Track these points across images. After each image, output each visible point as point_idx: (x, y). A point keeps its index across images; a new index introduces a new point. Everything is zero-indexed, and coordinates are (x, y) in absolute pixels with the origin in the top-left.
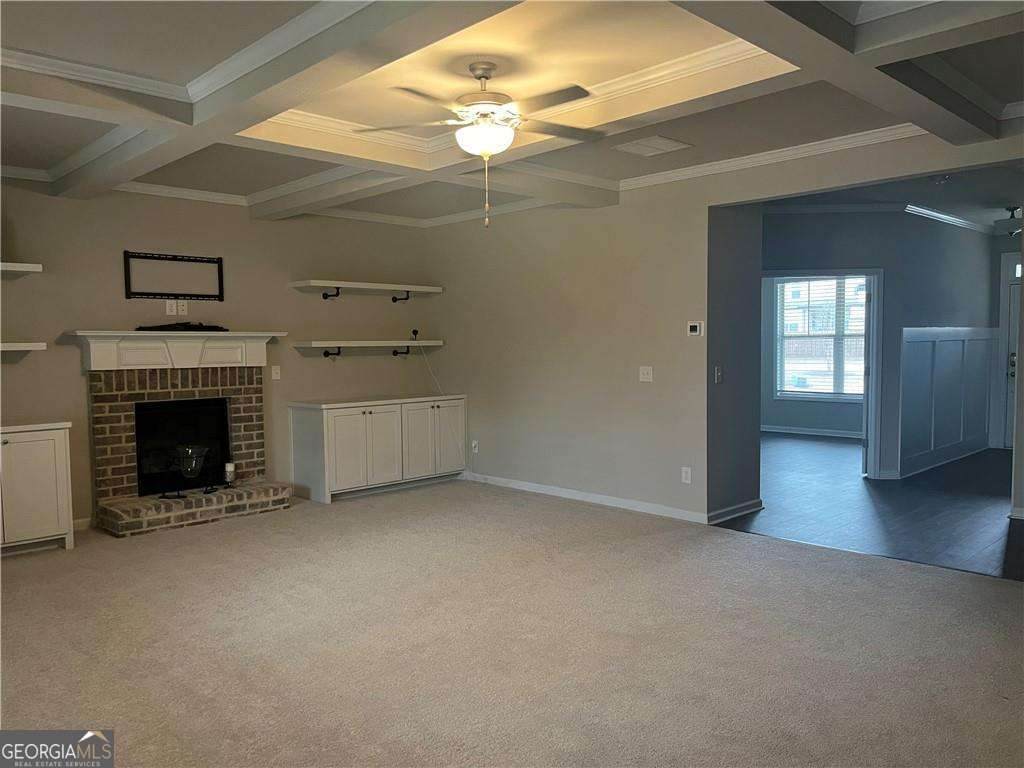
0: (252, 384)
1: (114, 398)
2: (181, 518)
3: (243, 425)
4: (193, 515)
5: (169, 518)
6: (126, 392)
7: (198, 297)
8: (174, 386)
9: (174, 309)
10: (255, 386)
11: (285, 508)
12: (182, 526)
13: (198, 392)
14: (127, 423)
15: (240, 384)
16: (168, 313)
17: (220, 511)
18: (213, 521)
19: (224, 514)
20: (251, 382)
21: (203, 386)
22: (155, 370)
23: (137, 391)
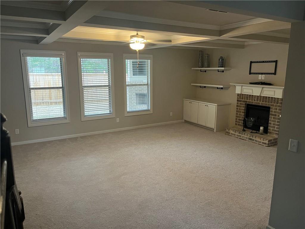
0: (278, 104)
1: (241, 101)
2: (238, 135)
3: (273, 116)
4: (241, 136)
5: (235, 134)
6: (243, 100)
7: (268, 74)
8: (255, 100)
9: (261, 78)
10: (279, 104)
11: (266, 146)
12: (238, 138)
13: (261, 103)
14: (243, 108)
15: (274, 103)
16: (259, 79)
17: (247, 138)
18: (245, 140)
20: (277, 103)
21: (262, 102)
22: (250, 95)
23: (246, 100)
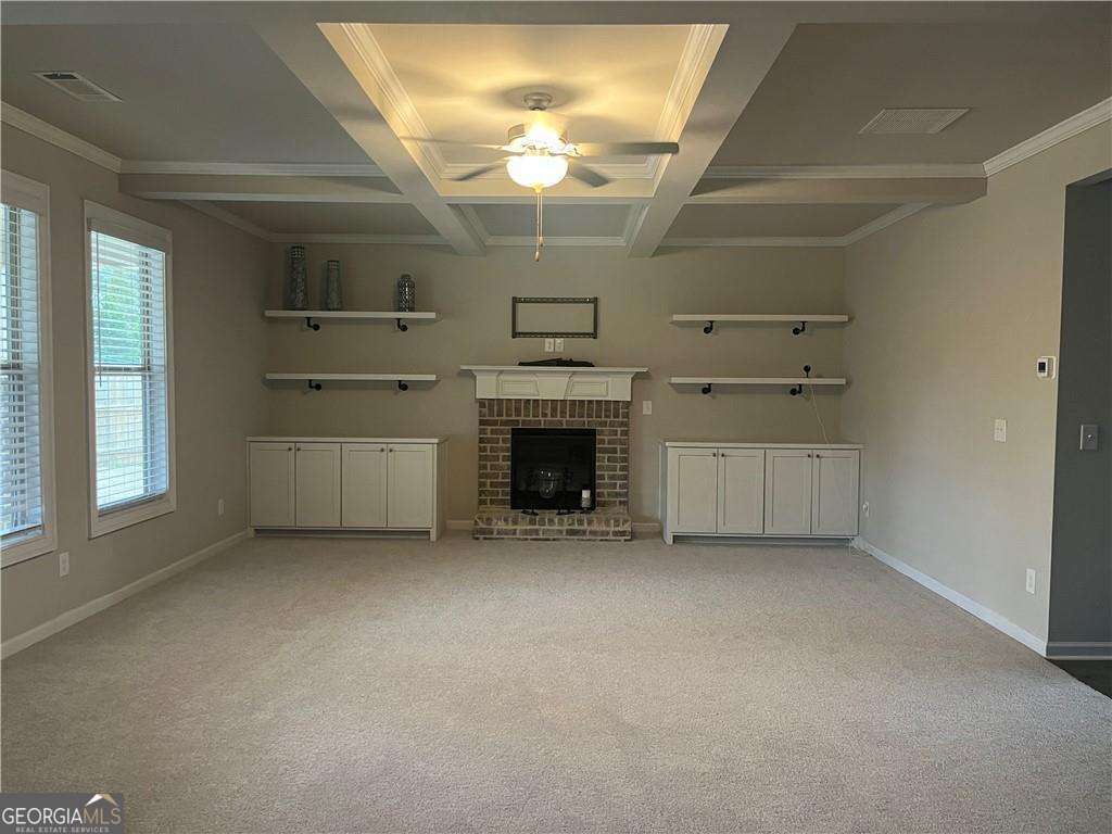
0: (618, 417)
1: (495, 423)
2: (526, 532)
3: (606, 456)
4: (537, 532)
5: (515, 530)
6: (504, 418)
7: (573, 335)
8: (545, 415)
9: (553, 347)
10: (620, 419)
12: (526, 539)
13: (565, 422)
14: (504, 444)
15: (606, 416)
16: (547, 350)
17: (560, 532)
18: (554, 540)
19: (564, 536)
20: (616, 416)
21: (570, 416)
22: (529, 400)
23: (514, 418)
